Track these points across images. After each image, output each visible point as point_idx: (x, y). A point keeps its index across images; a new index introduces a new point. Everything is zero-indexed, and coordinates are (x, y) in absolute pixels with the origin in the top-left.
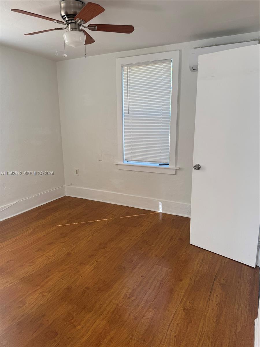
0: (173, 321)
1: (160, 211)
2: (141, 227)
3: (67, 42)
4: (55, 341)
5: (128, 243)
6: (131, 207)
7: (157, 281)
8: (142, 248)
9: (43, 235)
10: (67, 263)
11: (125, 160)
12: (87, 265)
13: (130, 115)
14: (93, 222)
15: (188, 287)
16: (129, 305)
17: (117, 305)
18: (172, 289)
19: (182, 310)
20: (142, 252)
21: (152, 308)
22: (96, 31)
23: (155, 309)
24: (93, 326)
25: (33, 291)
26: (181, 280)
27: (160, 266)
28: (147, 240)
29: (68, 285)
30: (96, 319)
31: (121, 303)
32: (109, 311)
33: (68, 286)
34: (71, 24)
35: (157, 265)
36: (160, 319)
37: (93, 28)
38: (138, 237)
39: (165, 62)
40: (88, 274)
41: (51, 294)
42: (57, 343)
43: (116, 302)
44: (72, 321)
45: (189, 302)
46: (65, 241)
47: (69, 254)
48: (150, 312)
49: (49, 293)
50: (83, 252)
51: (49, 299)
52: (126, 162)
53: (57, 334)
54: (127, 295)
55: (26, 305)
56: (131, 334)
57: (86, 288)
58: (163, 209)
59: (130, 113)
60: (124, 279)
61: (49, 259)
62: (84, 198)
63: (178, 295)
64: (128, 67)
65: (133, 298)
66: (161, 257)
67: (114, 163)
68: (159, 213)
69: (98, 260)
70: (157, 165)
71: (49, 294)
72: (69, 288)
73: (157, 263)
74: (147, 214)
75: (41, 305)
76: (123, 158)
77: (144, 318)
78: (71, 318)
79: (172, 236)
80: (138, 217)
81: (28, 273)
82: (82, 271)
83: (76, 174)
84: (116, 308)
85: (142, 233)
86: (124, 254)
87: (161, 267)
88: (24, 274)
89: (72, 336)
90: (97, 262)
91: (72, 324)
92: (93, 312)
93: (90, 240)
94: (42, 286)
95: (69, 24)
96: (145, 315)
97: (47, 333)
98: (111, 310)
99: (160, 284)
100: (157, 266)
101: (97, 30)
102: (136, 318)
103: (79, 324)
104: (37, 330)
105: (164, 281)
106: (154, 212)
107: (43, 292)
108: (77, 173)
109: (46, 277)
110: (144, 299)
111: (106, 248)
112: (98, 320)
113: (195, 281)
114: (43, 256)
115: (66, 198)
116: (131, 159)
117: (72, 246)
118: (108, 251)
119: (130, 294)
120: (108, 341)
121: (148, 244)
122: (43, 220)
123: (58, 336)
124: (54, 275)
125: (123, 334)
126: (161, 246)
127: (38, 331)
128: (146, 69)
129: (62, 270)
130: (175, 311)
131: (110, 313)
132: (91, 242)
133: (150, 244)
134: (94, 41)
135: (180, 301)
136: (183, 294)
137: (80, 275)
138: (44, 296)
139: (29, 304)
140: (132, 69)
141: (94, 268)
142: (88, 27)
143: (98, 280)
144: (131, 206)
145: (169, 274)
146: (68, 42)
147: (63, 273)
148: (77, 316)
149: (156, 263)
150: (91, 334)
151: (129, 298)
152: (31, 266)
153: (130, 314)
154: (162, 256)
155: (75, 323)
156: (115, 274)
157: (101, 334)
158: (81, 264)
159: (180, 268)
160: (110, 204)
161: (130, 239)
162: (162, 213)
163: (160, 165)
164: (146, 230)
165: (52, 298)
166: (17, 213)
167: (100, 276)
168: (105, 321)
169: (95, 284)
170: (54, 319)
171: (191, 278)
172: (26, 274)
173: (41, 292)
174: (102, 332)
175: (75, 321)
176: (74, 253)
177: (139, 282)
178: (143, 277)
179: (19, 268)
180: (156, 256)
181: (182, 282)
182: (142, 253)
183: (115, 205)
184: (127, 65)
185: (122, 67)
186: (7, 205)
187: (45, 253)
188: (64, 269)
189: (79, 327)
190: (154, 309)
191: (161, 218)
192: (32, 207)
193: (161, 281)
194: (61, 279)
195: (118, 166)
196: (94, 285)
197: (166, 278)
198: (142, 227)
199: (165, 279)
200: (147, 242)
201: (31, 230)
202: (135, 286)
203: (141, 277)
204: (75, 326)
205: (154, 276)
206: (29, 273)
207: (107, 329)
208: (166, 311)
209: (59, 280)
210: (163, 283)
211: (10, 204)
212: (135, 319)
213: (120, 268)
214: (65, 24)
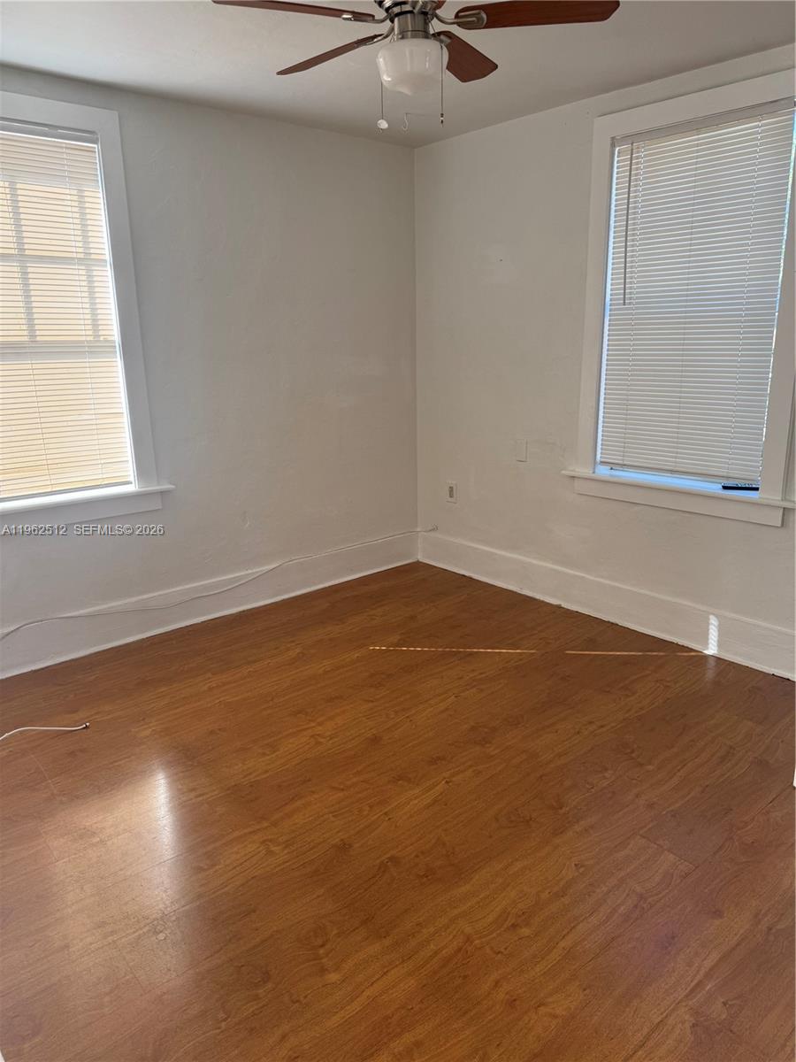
0: (640, 1053)
1: (712, 650)
2: (627, 696)
3: (386, 78)
4: (257, 998)
5: (564, 741)
6: (609, 622)
7: (628, 895)
8: (606, 769)
9: (323, 669)
10: (359, 768)
11: (602, 462)
12: (417, 785)
13: (627, 309)
14: (471, 654)
15: (738, 945)
16: (505, 953)
17: (468, 939)
18: (673, 938)
19: (687, 1025)
20: (605, 783)
21: (578, 983)
22: (484, 28)
23: (587, 992)
24: (375, 985)
25: (246, 831)
26: (718, 914)
27: (652, 845)
28: (635, 746)
29: (342, 837)
30: (391, 967)
31: (481, 938)
32: (436, 953)
33: (342, 840)
34: (401, 17)
35: (644, 837)
36: (596, 1033)
37: (473, 21)
38: (604, 729)
39: (772, 113)
40: (411, 816)
41: (289, 853)
42: (261, 1005)
43: (468, 930)
44: (321, 951)
45: (725, 1004)
46: (378, 697)
47: (375, 740)
48: (570, 996)
49: (286, 847)
50: (415, 742)
51: (279, 865)
52: (603, 472)
53: (267, 977)
54: (509, 914)
55: (217, 867)
56: (481, 1052)
57: (391, 859)
58: (720, 645)
59: (630, 304)
60: (517, 860)
61: (319, 743)
62: (467, 574)
63: (690, 966)
64: (632, 144)
65: (525, 931)
66: (668, 812)
67: (563, 472)
68: (706, 657)
69: (454, 779)
70: (716, 488)
71: (286, 852)
72: (344, 847)
73: (645, 829)
74: (662, 654)
75: (253, 878)
76: (596, 455)
77: (543, 1010)
78: (320, 942)
79: (731, 747)
80: (626, 662)
81: (250, 774)
82: (396, 803)
83: (450, 499)
84: (460, 950)
85: (624, 719)
86: (541, 777)
87: (656, 846)
88: (242, 776)
89: (306, 997)
90: (447, 782)
91: (318, 961)
92: (387, 942)
93: (447, 709)
94: (275, 824)
95: (396, 20)
96: (550, 1000)
97: (243, 966)
98: (444, 952)
99: (636, 906)
100: (644, 840)
101: (488, 26)
102: (515, 1000)
103: (337, 969)
104: (221, 949)
105: (650, 900)
106: (692, 650)
107: (271, 841)
108: (451, 496)
109: (293, 798)
110: (562, 944)
111: (488, 745)
112: (393, 972)
113: (770, 929)
114: (305, 733)
115: (417, 566)
116: (623, 460)
117: (392, 716)
118: (492, 756)
119: (520, 916)
120: (401, 1049)
121: (633, 758)
122: (337, 625)
123: (270, 985)
124: (316, 796)
125: (455, 1041)
126: (679, 774)
127: (222, 952)
128: (698, 145)
129: (342, 787)
130: (660, 1019)
131: (435, 960)
132: (451, 715)
133: (639, 760)
134: (496, 67)
135: (689, 989)
136: (708, 964)
137: (386, 814)
138: (270, 853)
139: (226, 866)
140: (645, 151)
141: (435, 802)
142: (456, 21)
143: (433, 841)
144: (611, 621)
145: (678, 881)
146: (389, 79)
147: (341, 794)
148: (339, 939)
149: (641, 832)
150: (360, 1011)
151: (514, 926)
152: (264, 754)
153: (497, 983)
154: (672, 811)
155: (324, 961)
156: (491, 837)
157: (389, 1021)
158: (399, 780)
159: (729, 869)
160: (543, 602)
161: (577, 730)
162: (718, 660)
163: (725, 488)
164: (642, 709)
165: (288, 864)
166: (277, 595)
167: (446, 830)
168: (412, 981)
169: (423, 853)
170: (275, 928)
171: (756, 916)
172: (245, 777)
173: (265, 838)
174: (393, 1015)
175: (327, 955)
176: (390, 739)
177: (562, 883)
178: (582, 870)
179: (234, 755)
180: (651, 806)
181: (717, 922)
182: (605, 785)
183: (559, 607)
184: (633, 138)
185: (613, 146)
186: (250, 571)
187: (313, 724)
188: (349, 783)
189: (333, 977)
190: (585, 990)
191: (710, 674)
192: (321, 583)
193: (641, 897)
194: (332, 813)
195: (576, 480)
196: (417, 856)
197: (660, 893)
198: (632, 698)
199: (657, 895)
200: (633, 752)
201: (298, 651)
202: (547, 892)
203: (574, 868)
204: (323, 971)
205: (622, 874)
206: (254, 774)
207: (412, 1009)
208: (628, 1009)
209: (322, 816)
210: (645, 906)
211: (258, 570)
212: (511, 1003)
213: (513, 818)
214: (383, 21)
